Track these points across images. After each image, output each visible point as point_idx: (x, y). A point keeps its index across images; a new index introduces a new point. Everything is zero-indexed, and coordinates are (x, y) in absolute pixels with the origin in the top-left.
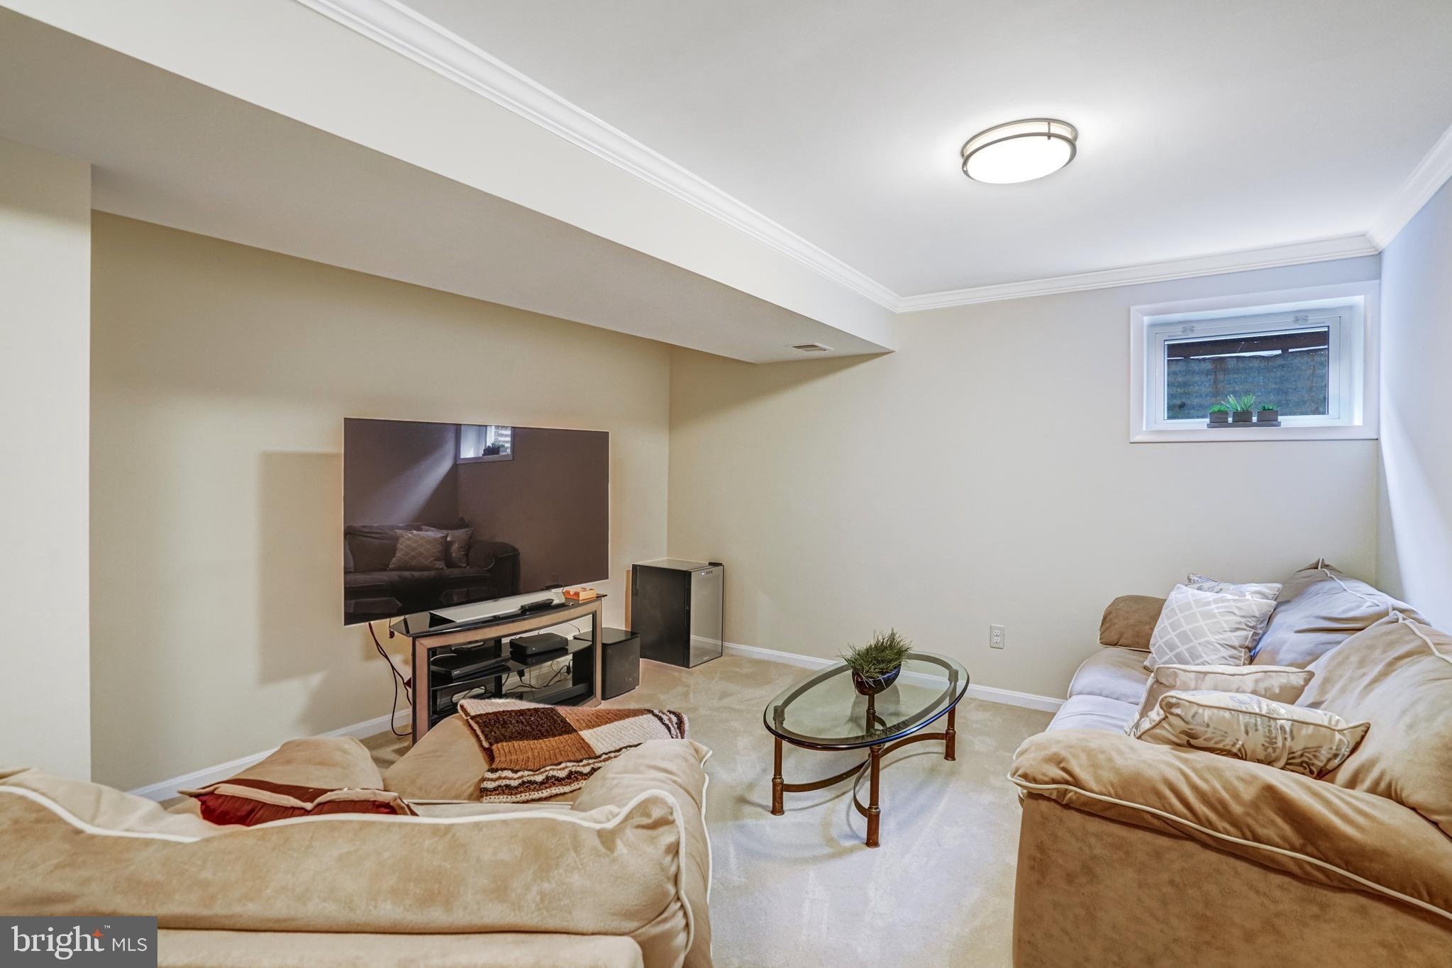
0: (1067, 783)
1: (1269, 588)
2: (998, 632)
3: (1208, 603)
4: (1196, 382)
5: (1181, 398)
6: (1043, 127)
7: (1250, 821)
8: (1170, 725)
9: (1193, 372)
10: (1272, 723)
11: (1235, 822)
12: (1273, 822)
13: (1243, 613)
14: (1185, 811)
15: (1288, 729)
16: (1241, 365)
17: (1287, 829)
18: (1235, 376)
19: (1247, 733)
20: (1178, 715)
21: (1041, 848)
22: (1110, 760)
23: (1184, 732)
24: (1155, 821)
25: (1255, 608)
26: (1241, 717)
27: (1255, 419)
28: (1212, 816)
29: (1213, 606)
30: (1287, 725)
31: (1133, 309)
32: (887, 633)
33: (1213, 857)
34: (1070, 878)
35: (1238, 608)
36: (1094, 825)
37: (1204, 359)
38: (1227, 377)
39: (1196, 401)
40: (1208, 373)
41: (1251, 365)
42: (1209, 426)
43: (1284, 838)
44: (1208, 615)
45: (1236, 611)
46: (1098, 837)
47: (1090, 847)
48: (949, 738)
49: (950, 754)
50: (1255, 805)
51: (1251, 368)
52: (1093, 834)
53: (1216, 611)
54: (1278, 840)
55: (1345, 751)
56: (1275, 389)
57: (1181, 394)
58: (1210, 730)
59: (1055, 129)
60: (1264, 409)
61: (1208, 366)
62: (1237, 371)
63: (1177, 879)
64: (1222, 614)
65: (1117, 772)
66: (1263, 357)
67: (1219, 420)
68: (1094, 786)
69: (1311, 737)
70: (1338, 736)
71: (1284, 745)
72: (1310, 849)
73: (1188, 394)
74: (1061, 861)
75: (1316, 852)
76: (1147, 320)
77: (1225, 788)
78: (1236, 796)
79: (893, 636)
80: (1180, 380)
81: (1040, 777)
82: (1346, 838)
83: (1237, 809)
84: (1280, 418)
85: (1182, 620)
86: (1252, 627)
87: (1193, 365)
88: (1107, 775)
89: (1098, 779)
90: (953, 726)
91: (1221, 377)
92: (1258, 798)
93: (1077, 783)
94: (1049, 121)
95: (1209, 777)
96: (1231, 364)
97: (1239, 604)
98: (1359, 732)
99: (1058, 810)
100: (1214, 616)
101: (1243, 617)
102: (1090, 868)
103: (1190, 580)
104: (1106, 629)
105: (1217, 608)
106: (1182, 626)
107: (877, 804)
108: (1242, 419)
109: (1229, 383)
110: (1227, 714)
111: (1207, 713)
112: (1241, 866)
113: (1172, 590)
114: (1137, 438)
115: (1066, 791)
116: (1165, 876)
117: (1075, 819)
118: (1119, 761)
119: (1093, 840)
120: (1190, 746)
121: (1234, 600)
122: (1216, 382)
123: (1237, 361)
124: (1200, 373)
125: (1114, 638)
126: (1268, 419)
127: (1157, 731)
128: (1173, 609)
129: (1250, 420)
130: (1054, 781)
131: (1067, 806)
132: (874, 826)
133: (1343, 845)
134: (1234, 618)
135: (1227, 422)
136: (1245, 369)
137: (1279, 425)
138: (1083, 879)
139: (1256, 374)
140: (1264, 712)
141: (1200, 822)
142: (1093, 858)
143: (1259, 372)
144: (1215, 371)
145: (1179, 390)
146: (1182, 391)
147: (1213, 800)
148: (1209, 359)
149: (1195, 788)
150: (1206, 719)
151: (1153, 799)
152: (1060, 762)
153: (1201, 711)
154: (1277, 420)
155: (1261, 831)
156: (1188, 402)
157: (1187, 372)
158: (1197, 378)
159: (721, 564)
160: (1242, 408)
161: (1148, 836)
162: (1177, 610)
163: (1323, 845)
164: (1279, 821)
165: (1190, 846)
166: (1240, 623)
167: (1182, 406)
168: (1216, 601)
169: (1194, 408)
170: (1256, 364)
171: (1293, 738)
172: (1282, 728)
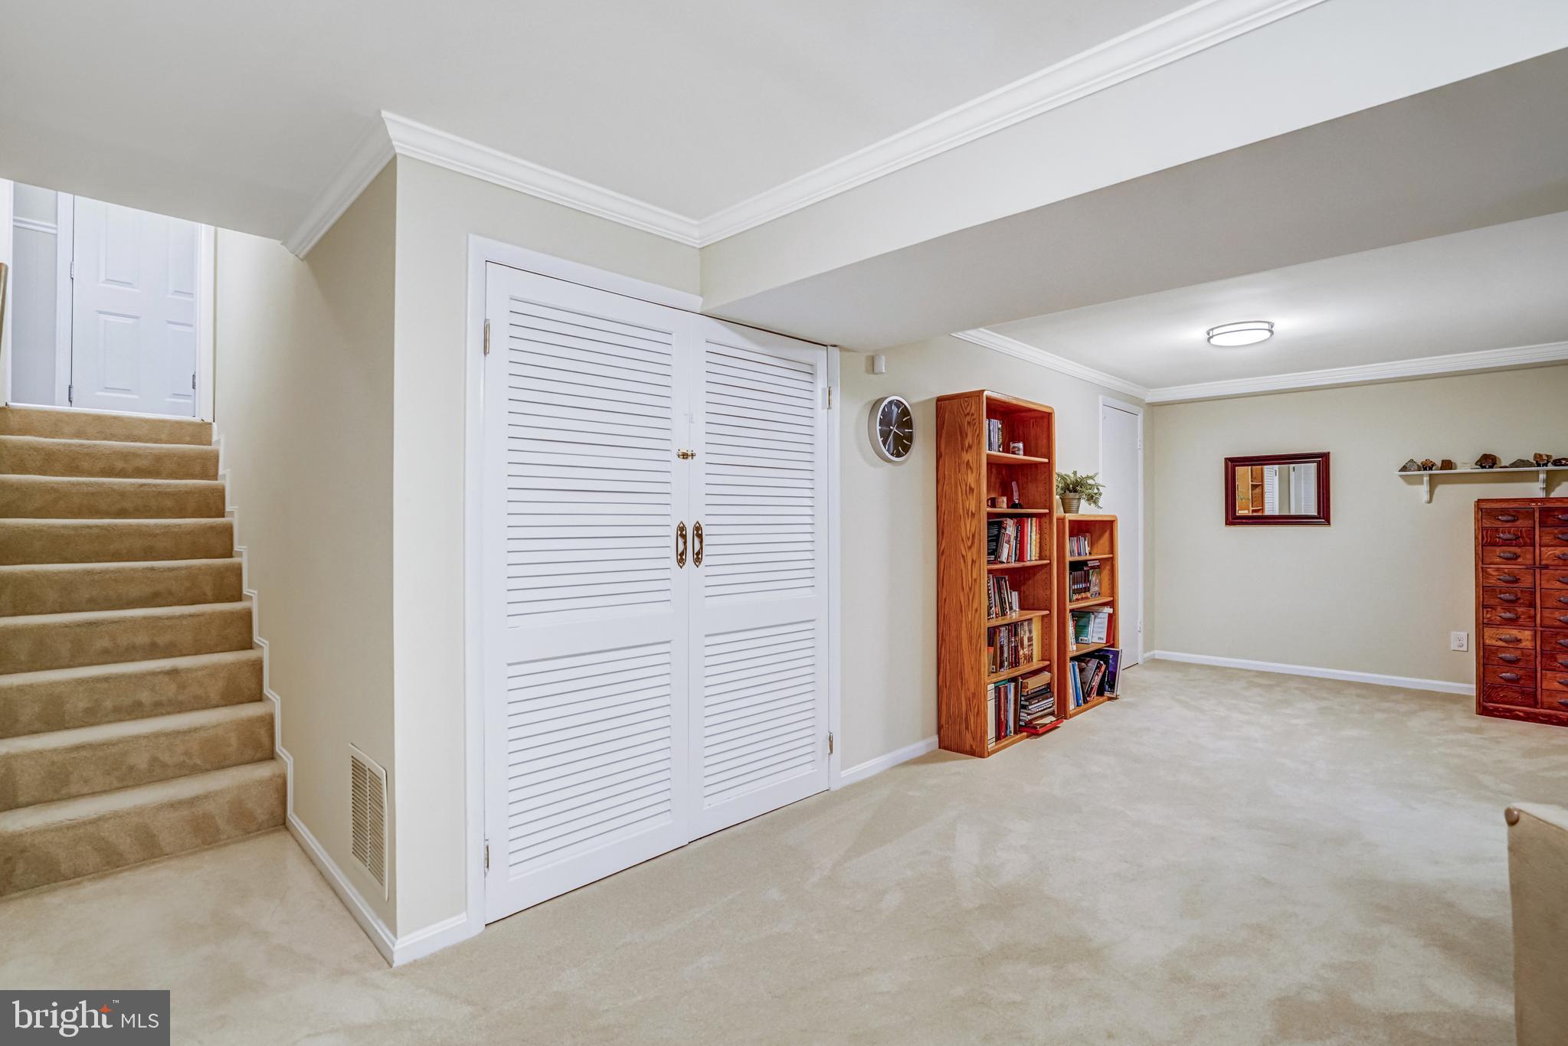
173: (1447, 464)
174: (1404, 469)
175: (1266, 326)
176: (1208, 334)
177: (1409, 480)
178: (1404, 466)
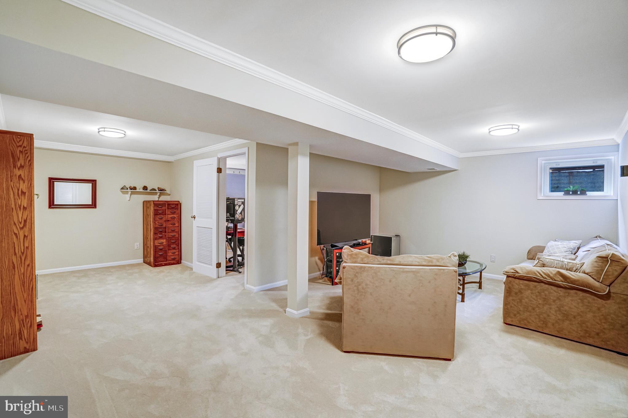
0: (515, 273)
1: (578, 242)
2: (493, 257)
3: (558, 245)
4: (563, 180)
5: (557, 184)
6: (511, 126)
7: (554, 277)
8: (539, 263)
9: (562, 176)
10: (563, 263)
11: (551, 278)
12: (559, 278)
13: (568, 247)
14: (541, 277)
15: (566, 264)
16: (579, 174)
17: (561, 279)
18: (577, 178)
19: (557, 264)
20: (541, 260)
21: (509, 288)
22: (525, 268)
23: (542, 264)
24: (535, 279)
25: (572, 246)
26: (556, 261)
27: (579, 193)
28: (546, 277)
29: (560, 246)
30: (566, 263)
31: (538, 159)
32: (462, 252)
33: (547, 286)
34: (516, 293)
35: (567, 246)
36: (521, 282)
37: (565, 172)
38: (573, 178)
39: (562, 186)
40: (567, 177)
41: (582, 174)
42: (564, 195)
43: (561, 280)
44: (559, 248)
45: (566, 247)
46: (522, 284)
47: (521, 286)
48: (480, 283)
49: (480, 287)
50: (555, 274)
51: (583, 175)
52: (521, 284)
53: (561, 247)
54: (559, 281)
55: (579, 268)
56: (590, 182)
57: (557, 183)
58: (549, 263)
59: (514, 127)
60: (582, 190)
61: (567, 174)
62: (577, 176)
63: (539, 291)
64: (562, 248)
65: (527, 270)
66: (586, 172)
67: (567, 193)
68: (521, 273)
69: (571, 265)
70: (578, 265)
71: (565, 267)
72: (566, 282)
73: (560, 183)
74: (514, 290)
75: (567, 282)
76: (543, 162)
77: (550, 272)
78: (551, 273)
79: (464, 253)
80: (557, 178)
81: (509, 272)
82: (572, 278)
83: (551, 275)
84: (587, 193)
85: (551, 250)
86: (571, 251)
87: (561, 174)
88: (524, 271)
89: (522, 272)
90: (481, 280)
91: (571, 178)
92: (556, 273)
93: (518, 273)
94: (512, 125)
95: (546, 270)
96: (575, 174)
97: (567, 245)
98: (582, 264)
99: (513, 279)
100: (560, 248)
101: (569, 248)
102: (520, 292)
103: (555, 240)
104: (529, 255)
105: (561, 246)
106: (551, 251)
107: (464, 291)
108: (575, 193)
109: (574, 180)
110: (552, 260)
111: (548, 260)
112: (553, 287)
113: (549, 242)
114: (540, 198)
115: (515, 274)
116: (537, 291)
117: (517, 281)
118: (527, 268)
119: (521, 285)
120: (544, 267)
121: (566, 244)
122: (570, 179)
123: (577, 173)
124: (564, 176)
125: (531, 257)
126: (583, 193)
127: (537, 265)
128: (548, 247)
129: (577, 193)
130: (512, 273)
131: (515, 278)
132: (463, 297)
133: (572, 280)
134: (565, 249)
135: (570, 193)
136: (580, 175)
137: (587, 195)
138: (519, 294)
139: (584, 177)
140: (561, 260)
141: (544, 278)
142: (522, 289)
143: (585, 177)
144: (569, 176)
145: (556, 182)
146: (558, 182)
147: (547, 274)
148: (567, 172)
149: (543, 272)
150: (547, 261)
151: (534, 275)
152: (514, 269)
153: (546, 259)
154: (586, 193)
155: (556, 279)
156: (560, 186)
157: (559, 176)
158: (563, 178)
159: (399, 236)
160: (575, 190)
161: (533, 283)
162: (549, 247)
163: (568, 280)
164: (560, 277)
165: (542, 284)
166: (567, 250)
167: (558, 187)
168: (561, 245)
169: (562, 188)
170: (584, 174)
171: (567, 266)
172: (565, 263)
173: (135, 188)
174: (122, 189)
175: (124, 132)
176: (99, 130)
177: (123, 193)
178: (123, 188)
